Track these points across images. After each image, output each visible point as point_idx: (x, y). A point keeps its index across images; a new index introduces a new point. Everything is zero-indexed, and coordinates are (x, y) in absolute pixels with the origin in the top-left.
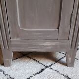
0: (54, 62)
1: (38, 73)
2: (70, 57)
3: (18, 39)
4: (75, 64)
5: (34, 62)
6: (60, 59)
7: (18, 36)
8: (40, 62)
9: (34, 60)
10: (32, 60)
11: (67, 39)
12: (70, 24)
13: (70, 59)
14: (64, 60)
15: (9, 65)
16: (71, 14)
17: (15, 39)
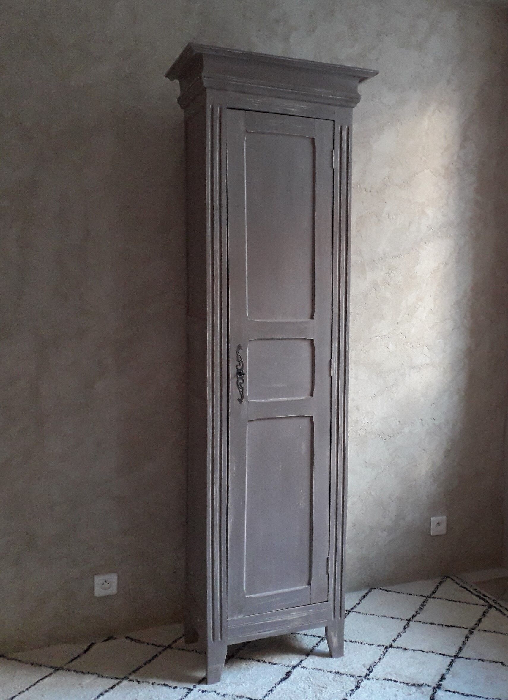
0: (303, 657)
1: (282, 680)
2: (335, 636)
3: (241, 616)
4: (345, 651)
5: (261, 664)
6: (313, 648)
7: (240, 612)
8: (274, 661)
9: (259, 661)
10: (255, 663)
11: (326, 600)
12: (328, 574)
13: (335, 640)
14: (324, 647)
15: (217, 679)
16: (328, 559)
17: (236, 618)
